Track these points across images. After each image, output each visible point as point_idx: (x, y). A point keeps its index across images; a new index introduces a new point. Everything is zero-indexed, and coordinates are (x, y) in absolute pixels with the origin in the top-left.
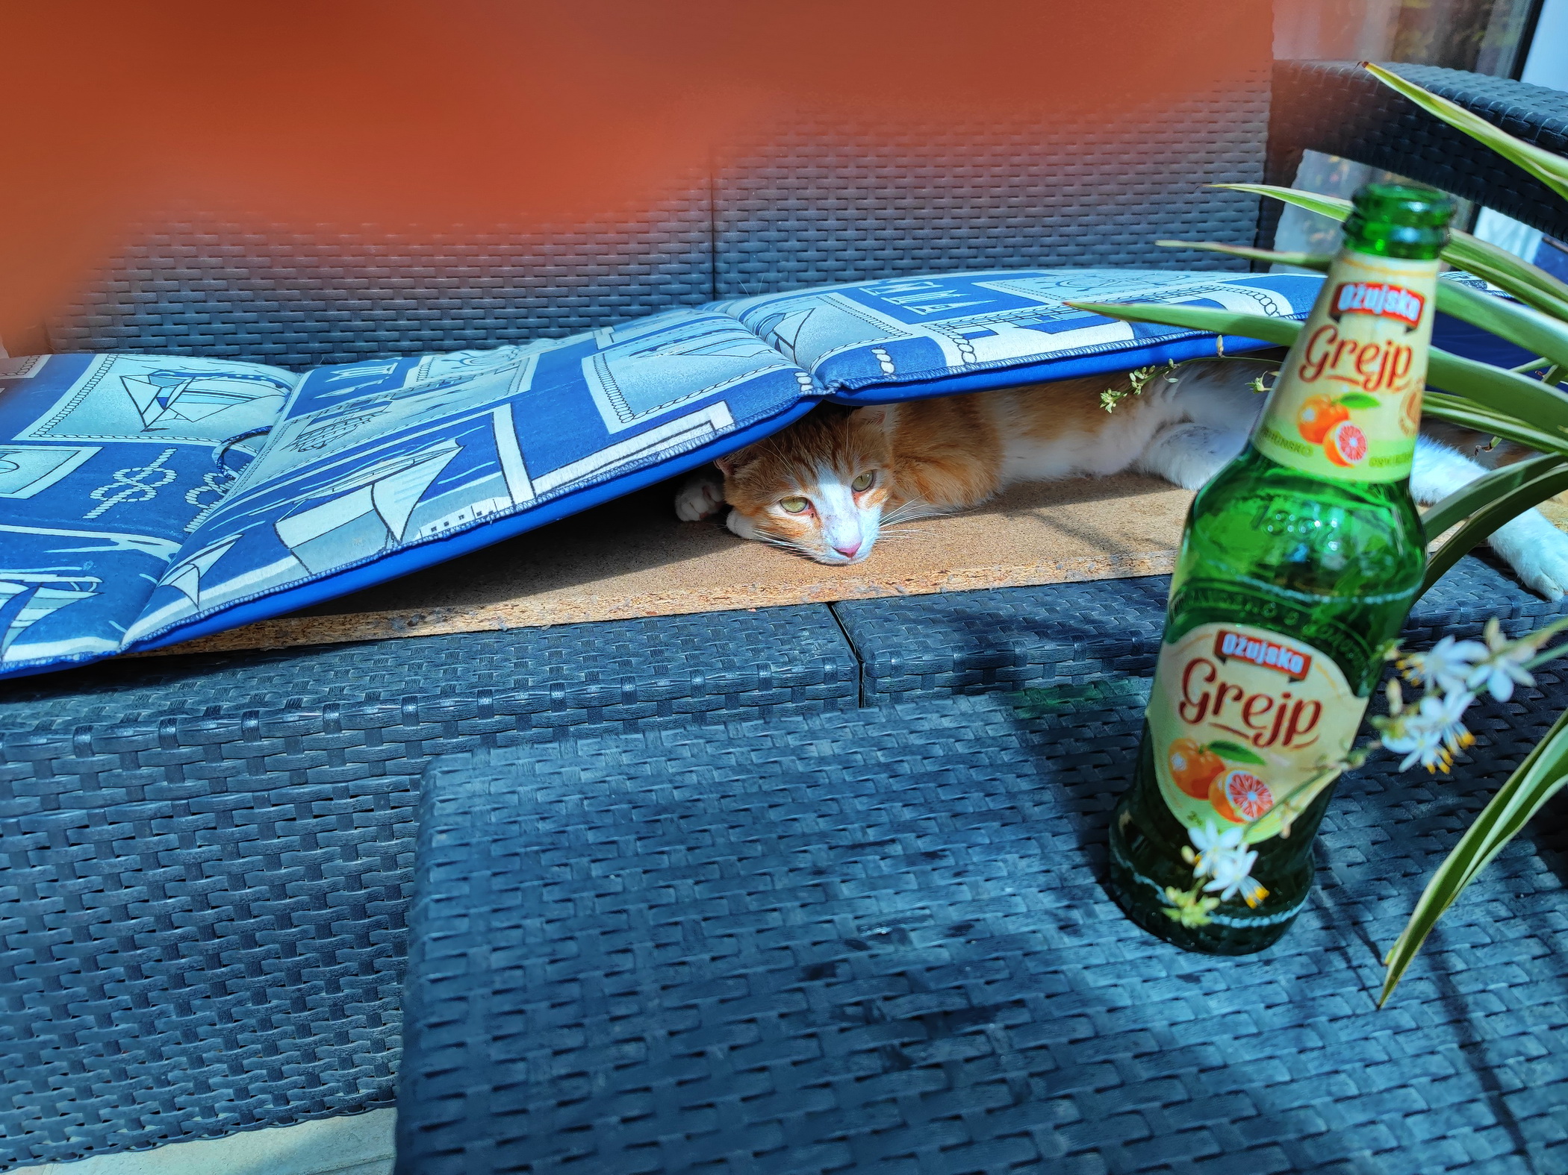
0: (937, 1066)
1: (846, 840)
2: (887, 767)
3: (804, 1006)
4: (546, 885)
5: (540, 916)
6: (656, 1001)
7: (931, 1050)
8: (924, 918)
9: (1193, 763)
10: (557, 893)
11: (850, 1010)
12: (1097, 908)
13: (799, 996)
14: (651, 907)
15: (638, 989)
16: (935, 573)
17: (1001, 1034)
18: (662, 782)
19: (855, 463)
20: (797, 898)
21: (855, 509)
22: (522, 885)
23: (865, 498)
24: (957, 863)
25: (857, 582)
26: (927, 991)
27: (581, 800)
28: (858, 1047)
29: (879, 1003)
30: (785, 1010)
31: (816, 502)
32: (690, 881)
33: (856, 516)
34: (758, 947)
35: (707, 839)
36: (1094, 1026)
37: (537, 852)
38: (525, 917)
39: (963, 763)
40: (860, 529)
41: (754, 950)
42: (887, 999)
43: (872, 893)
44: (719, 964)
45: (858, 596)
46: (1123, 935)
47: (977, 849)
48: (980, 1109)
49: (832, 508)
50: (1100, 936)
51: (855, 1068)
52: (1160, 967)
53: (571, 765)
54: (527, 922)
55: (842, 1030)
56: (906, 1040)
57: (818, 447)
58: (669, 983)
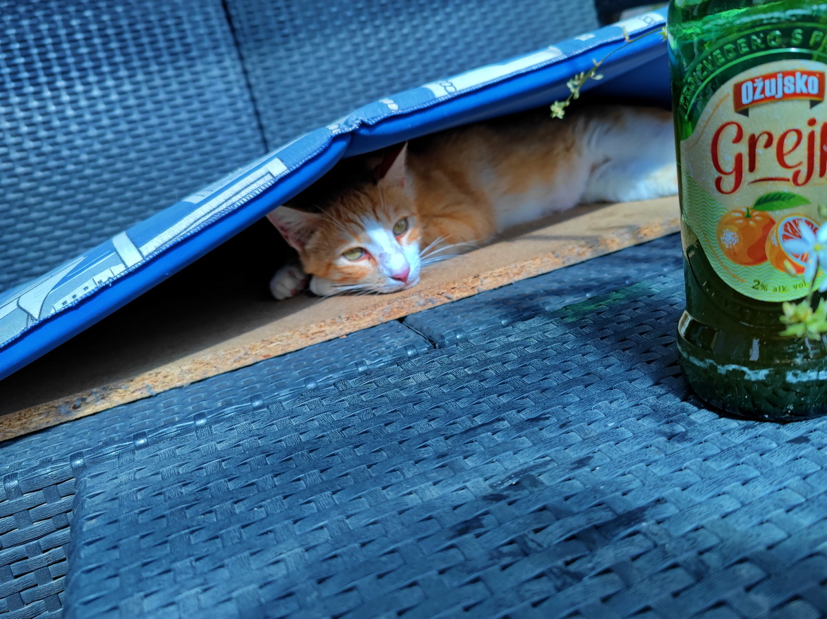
0: (607, 571)
1: (459, 428)
2: (475, 376)
3: (461, 558)
4: (192, 532)
5: (189, 556)
6: (315, 594)
7: (596, 559)
8: (547, 463)
9: (744, 231)
10: (204, 535)
11: (506, 549)
12: (692, 417)
13: (453, 552)
14: (295, 522)
15: (294, 589)
16: (470, 279)
17: (656, 529)
18: (289, 433)
19: (392, 214)
20: (428, 479)
21: (399, 246)
22: (170, 538)
23: (404, 239)
24: (558, 420)
25: (416, 298)
26: (572, 514)
27: (220, 463)
28: (524, 577)
29: (531, 536)
30: (443, 566)
31: (370, 248)
32: (328, 493)
33: (401, 251)
34: (402, 524)
35: (337, 459)
36: (738, 498)
37: (182, 509)
38: (174, 561)
39: (536, 357)
40: (406, 259)
41: (399, 528)
42: (537, 531)
43: (495, 458)
44: (369, 547)
45: (420, 309)
46: (725, 428)
47: (572, 406)
48: (666, 595)
49: (382, 249)
50: (706, 434)
51: (528, 595)
52: (768, 441)
53: (207, 442)
54: (178, 565)
55: (504, 568)
56: (569, 558)
57: (360, 208)
58: (324, 576)
